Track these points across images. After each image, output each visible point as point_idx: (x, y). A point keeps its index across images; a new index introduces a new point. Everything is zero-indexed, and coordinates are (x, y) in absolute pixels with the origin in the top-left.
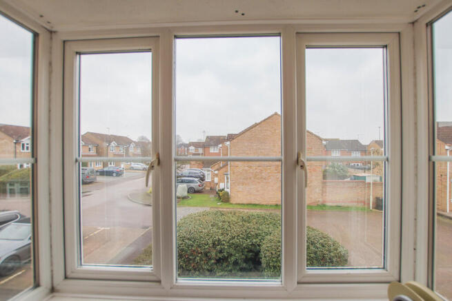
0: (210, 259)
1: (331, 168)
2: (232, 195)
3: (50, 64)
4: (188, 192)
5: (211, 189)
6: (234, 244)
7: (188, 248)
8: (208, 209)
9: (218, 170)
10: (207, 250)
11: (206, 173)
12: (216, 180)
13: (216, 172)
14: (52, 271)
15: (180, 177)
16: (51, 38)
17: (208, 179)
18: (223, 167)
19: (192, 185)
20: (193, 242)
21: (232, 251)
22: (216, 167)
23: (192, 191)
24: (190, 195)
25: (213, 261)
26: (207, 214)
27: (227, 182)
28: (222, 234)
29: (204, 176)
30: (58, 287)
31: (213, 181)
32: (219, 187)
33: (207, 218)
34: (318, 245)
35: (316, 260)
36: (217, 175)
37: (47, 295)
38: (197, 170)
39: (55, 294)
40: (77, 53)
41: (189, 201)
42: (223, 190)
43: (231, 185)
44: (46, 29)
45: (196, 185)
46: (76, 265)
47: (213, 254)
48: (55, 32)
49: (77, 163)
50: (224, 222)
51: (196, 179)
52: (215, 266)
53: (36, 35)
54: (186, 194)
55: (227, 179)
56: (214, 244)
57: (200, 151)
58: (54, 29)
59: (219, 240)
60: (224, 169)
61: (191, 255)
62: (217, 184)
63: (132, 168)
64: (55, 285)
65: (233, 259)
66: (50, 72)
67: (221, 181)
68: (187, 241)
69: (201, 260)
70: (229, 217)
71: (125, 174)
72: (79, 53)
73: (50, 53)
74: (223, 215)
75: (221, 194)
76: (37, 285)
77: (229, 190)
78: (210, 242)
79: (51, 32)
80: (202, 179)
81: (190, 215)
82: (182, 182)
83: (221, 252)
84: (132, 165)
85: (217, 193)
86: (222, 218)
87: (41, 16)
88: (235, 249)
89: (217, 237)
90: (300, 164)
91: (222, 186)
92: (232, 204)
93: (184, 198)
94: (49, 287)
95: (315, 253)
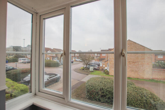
0: (99, 95)
1: (157, 64)
2: (110, 72)
3: (36, 23)
4: (94, 70)
5: (102, 69)
6: (108, 90)
7: (91, 89)
8: (100, 76)
9: (104, 62)
10: (98, 91)
11: (100, 63)
12: (104, 66)
13: (104, 63)
14: (35, 88)
15: (91, 64)
16: (37, 15)
17: (101, 65)
18: (107, 61)
19: (95, 67)
20: (93, 87)
21: (107, 93)
22: (104, 61)
23: (95, 69)
24: (94, 71)
25: (100, 96)
26: (99, 78)
27: (108, 67)
28: (104, 86)
29: (100, 64)
30: (37, 94)
31: (103, 66)
32: (105, 68)
33: (99, 79)
34: (148, 98)
35: (147, 104)
36: (104, 64)
37: (34, 95)
38: (97, 62)
39: (36, 96)
40: (44, 19)
41: (94, 73)
42: (106, 70)
43: (109, 68)
44: (35, 12)
45: (96, 67)
46: (42, 88)
47: (100, 93)
48: (38, 13)
49: (43, 55)
50: (105, 81)
51: (97, 65)
52: (101, 98)
53: (33, 15)
54: (93, 70)
55: (108, 65)
56: (100, 89)
57: (99, 55)
58: (37, 12)
59: (102, 88)
60: (107, 62)
61: (92, 92)
62: (104, 67)
63: (76, 61)
64: (36, 93)
65: (108, 96)
66: (36, 26)
67: (106, 66)
68: (91, 87)
69: (95, 94)
70: (107, 80)
71: (74, 62)
72: (45, 19)
73: (37, 20)
74: (105, 79)
75: (106, 71)
76: (31, 92)
77: (109, 70)
78: (99, 88)
79: (37, 13)
80: (99, 65)
81: (93, 78)
82: (92, 66)
83: (103, 93)
84: (76, 60)
85: (104, 71)
86: (104, 80)
87: (33, 8)
88: (109, 93)
89: (102, 87)
90: (123, 54)
91: (106, 68)
92: (110, 75)
93: (92, 71)
94: (34, 93)
95: (146, 101)
